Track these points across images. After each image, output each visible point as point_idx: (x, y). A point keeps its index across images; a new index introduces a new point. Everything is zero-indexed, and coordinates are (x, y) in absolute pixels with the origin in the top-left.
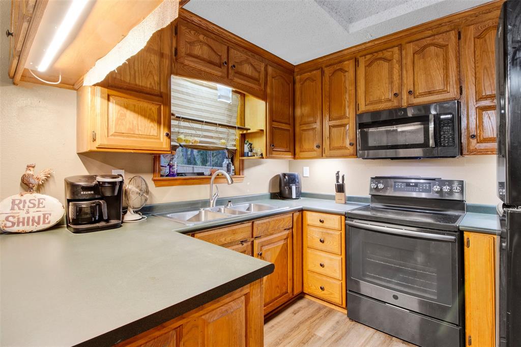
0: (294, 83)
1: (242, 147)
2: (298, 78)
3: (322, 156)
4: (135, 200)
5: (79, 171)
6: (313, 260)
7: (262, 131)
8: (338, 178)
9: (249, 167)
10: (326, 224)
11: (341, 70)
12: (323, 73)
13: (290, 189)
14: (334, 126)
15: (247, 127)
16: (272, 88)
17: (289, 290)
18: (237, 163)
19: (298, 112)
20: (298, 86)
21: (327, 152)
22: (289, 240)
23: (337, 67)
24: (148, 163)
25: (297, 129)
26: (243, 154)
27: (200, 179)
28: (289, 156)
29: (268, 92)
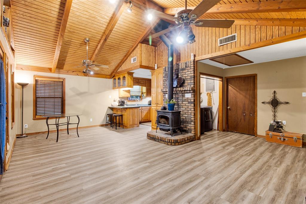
1: (142, 95)
4: (125, 103)
5: (119, 99)
7: (145, 92)
9: (143, 99)
17: (149, 119)
18: (141, 98)
22: (149, 111)
24: (127, 98)
26: (142, 96)
27: (134, 101)
29: (146, 85)
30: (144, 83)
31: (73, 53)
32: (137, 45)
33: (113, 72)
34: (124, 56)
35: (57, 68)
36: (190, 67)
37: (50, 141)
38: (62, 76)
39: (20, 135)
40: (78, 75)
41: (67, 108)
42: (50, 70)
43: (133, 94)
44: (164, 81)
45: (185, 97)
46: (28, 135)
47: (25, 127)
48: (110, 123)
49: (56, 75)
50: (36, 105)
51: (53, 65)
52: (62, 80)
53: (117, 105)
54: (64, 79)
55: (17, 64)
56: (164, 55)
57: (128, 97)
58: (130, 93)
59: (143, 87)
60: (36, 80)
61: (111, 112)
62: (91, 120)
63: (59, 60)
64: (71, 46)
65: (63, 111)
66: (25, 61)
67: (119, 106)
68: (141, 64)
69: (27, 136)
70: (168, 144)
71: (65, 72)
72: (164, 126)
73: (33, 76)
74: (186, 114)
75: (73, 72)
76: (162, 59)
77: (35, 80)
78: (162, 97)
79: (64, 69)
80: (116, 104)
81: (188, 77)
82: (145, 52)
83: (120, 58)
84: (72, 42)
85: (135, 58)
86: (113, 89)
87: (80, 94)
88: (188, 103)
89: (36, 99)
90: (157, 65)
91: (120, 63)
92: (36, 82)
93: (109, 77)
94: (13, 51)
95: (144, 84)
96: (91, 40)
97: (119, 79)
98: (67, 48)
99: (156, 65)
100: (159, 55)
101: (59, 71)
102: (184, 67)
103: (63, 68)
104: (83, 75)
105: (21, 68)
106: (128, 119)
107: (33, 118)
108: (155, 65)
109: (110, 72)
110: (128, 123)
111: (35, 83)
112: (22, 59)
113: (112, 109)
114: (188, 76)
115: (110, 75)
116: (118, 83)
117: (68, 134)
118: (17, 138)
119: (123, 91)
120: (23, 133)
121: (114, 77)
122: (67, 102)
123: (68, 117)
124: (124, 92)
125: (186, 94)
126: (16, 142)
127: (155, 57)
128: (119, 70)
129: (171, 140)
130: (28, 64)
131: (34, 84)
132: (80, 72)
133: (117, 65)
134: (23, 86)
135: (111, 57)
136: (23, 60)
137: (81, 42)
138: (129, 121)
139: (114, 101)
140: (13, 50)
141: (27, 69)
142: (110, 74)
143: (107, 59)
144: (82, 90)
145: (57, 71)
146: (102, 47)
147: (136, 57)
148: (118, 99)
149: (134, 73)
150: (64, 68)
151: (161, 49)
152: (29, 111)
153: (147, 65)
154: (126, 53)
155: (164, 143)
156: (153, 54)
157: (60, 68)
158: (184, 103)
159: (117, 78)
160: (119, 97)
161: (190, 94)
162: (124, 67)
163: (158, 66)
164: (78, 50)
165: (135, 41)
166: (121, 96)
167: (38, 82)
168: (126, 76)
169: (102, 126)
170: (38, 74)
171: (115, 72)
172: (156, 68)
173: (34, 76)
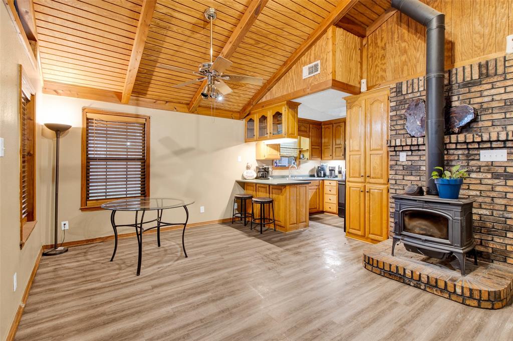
0: (322, 128)
1: (300, 156)
2: (323, 126)
3: (332, 159)
5: (257, 165)
6: (327, 198)
7: (308, 150)
8: (339, 168)
9: (302, 163)
10: (332, 184)
11: (339, 126)
12: (333, 126)
13: (321, 173)
14: (337, 148)
15: (301, 148)
16: (312, 133)
17: (318, 208)
18: (298, 162)
19: (323, 141)
20: (323, 130)
21: (334, 158)
22: (318, 190)
23: (338, 124)
24: (271, 162)
25: (323, 148)
26: (300, 159)
27: (285, 167)
28: (319, 159)
29: (310, 134)
30: (305, 129)
31: (172, 52)
32: (325, 31)
33: (249, 104)
34: (282, 63)
35: (133, 92)
36: (504, 73)
37: (120, 269)
38: (143, 111)
39: (52, 246)
40: (177, 111)
41: (154, 184)
42: (118, 96)
43: (284, 152)
44: (394, 118)
45: (479, 160)
46: (69, 245)
47: (63, 229)
48: (239, 215)
49: (130, 109)
50: (88, 177)
51: (125, 85)
52: (143, 121)
53: (253, 176)
54: (148, 119)
55: (45, 81)
56: (388, 56)
57: (273, 160)
58: (280, 152)
59: (302, 138)
60: (88, 119)
61: (241, 193)
62: (202, 209)
63: (139, 72)
64: (169, 33)
65: (145, 192)
66: (62, 74)
67: (256, 178)
68: (334, 79)
69: (67, 251)
70: (468, 302)
71: (150, 102)
72: (426, 241)
73: (81, 109)
74: (483, 206)
75: (167, 102)
76: (384, 67)
77: (85, 119)
78: (385, 159)
79: (148, 96)
80: (251, 175)
81: (494, 104)
82: (341, 48)
83: (272, 70)
84: (174, 21)
85: (316, 66)
86: (246, 142)
87: (180, 152)
88: (492, 178)
89: (88, 162)
90: (367, 82)
91: (269, 81)
92: (87, 124)
93: (238, 115)
94: (33, 42)
95: (306, 131)
96: (221, 16)
97: (263, 118)
98: (160, 37)
99: (364, 81)
100: (372, 56)
101: (137, 100)
102: (476, 76)
103: (146, 94)
104: (187, 111)
105: (55, 91)
106: (288, 210)
107: (79, 207)
108: (360, 83)
109: (241, 105)
110: (288, 220)
111: (85, 126)
112: (55, 68)
113: (243, 184)
114: (493, 100)
115: (239, 112)
116: (260, 128)
117: (159, 245)
118: (44, 254)
119: (266, 147)
120: (59, 242)
121: (248, 115)
122: (153, 170)
123: (160, 211)
124: (269, 148)
125: (482, 152)
126: (40, 271)
127: (361, 63)
128: (264, 99)
129: (480, 291)
130: (70, 81)
131: (83, 128)
132: (180, 103)
133: (259, 88)
134: (59, 130)
135: (254, 65)
136: (59, 69)
137: (194, 21)
138: (290, 215)
139: (248, 168)
140: (31, 38)
141: (69, 92)
142: (241, 108)
143: (243, 72)
144: (184, 145)
145: (133, 99)
146: (240, 39)
147: (319, 62)
148: (254, 165)
149: (299, 104)
150: (149, 93)
151: (379, 41)
152: (71, 190)
153: (346, 82)
154: (289, 55)
155: (447, 296)
156: (356, 56)
157: (139, 93)
158: (473, 175)
159: (256, 118)
160: (257, 160)
161: (505, 151)
162: (278, 91)
163: (369, 85)
164: (186, 45)
165: (319, 20)
166: (263, 158)
167: (93, 123)
168: (284, 110)
169: (224, 222)
170: (91, 106)
171: (254, 103)
172: (364, 88)
173: (84, 109)
